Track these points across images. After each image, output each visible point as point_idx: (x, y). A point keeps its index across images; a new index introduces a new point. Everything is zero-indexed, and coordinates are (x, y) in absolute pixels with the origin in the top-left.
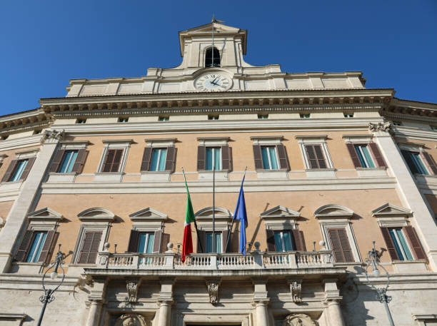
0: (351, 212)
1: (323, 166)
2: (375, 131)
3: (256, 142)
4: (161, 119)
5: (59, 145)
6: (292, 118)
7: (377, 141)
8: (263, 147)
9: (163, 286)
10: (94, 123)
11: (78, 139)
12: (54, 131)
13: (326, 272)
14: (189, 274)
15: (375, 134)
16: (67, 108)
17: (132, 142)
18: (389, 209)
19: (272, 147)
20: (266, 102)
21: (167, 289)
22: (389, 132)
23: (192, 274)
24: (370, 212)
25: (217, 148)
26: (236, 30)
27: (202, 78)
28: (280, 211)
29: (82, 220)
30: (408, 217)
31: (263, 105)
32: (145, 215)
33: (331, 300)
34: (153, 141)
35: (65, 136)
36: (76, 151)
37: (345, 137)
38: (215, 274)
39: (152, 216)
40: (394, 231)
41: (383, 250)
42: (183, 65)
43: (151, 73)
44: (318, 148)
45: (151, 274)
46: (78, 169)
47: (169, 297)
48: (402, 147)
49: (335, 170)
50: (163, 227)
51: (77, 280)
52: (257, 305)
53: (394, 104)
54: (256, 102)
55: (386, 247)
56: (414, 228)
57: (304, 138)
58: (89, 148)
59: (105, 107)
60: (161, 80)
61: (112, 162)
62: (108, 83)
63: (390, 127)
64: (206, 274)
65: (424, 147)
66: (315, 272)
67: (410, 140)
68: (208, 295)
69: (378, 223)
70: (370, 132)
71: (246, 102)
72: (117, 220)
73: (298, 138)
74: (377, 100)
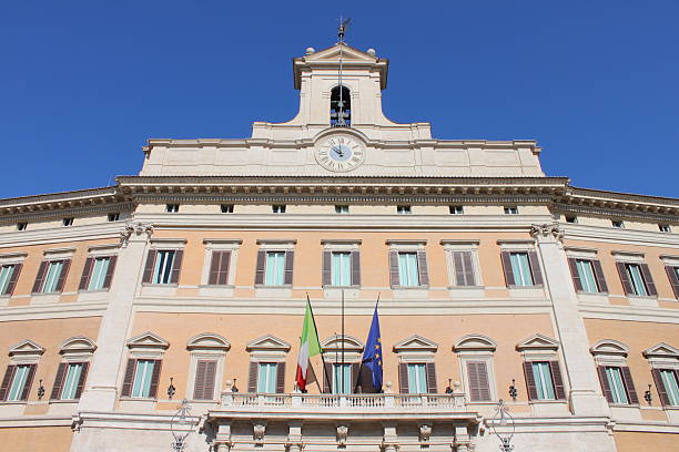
0: (494, 343)
1: (471, 282)
2: (538, 234)
3: (393, 247)
4: (275, 210)
5: (149, 243)
6: (439, 214)
8: (402, 254)
9: (291, 428)
10: (190, 213)
16: (152, 189)
17: (241, 242)
19: (412, 254)
21: (296, 431)
25: (346, 253)
28: (416, 341)
29: (192, 347)
31: (405, 195)
33: (460, 445)
34: (267, 242)
36: (171, 252)
37: (499, 243)
40: (540, 365)
43: (258, 131)
44: (467, 256)
49: (484, 288)
52: (387, 448)
53: (569, 194)
54: (396, 190)
57: (451, 243)
60: (271, 145)
61: (218, 270)
71: (383, 190)
73: (444, 242)
74: (546, 191)
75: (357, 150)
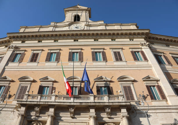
0: (133, 79)
1: (121, 60)
2: (142, 46)
3: (93, 50)
4: (55, 41)
5: (14, 51)
6: (108, 41)
7: (143, 50)
8: (96, 52)
9: (50, 109)
10: (28, 43)
11: (22, 49)
12: (12, 46)
13: (121, 104)
14: (61, 104)
15: (143, 47)
16: (18, 37)
17: (43, 50)
18: (149, 78)
19: (100, 52)
20: (97, 34)
21: (52, 110)
22: (148, 46)
23: (62, 104)
24: (141, 79)
25: (77, 52)
26: (86, 8)
27: (72, 26)
28: (102, 78)
29: (20, 81)
30: (158, 81)
31: (97, 36)
32: (46, 79)
33: (124, 117)
34: (51, 50)
35: (16, 48)
36: (20, 54)
37: (130, 48)
38: (72, 104)
39: (49, 80)
40: (152, 87)
41: (148, 95)
42: (65, 21)
43: (52, 24)
44: (119, 53)
45: (45, 103)
46: (21, 61)
47: (52, 114)
48: (154, 53)
49: (126, 62)
50: (53, 84)
51: (15, 106)
52: (91, 118)
53: (150, 36)
54: (93, 34)
55: (149, 94)
56: (160, 86)
57: (113, 49)
58: (26, 52)
59: (33, 36)
60: (56, 27)
61: (34, 58)
62: (35, 28)
63: (149, 44)
64: (68, 104)
65: (163, 53)
66: (116, 104)
67: (158, 50)
68: (69, 113)
69: (145, 84)
70: (140, 47)
71: (89, 34)
72: (34, 81)
73: (110, 49)
74: (143, 34)
75: (81, 27)
